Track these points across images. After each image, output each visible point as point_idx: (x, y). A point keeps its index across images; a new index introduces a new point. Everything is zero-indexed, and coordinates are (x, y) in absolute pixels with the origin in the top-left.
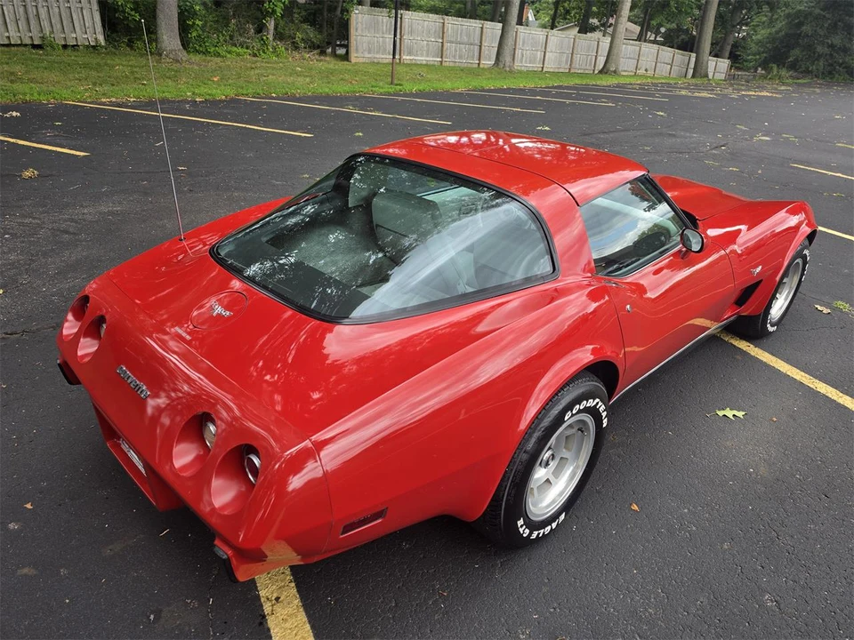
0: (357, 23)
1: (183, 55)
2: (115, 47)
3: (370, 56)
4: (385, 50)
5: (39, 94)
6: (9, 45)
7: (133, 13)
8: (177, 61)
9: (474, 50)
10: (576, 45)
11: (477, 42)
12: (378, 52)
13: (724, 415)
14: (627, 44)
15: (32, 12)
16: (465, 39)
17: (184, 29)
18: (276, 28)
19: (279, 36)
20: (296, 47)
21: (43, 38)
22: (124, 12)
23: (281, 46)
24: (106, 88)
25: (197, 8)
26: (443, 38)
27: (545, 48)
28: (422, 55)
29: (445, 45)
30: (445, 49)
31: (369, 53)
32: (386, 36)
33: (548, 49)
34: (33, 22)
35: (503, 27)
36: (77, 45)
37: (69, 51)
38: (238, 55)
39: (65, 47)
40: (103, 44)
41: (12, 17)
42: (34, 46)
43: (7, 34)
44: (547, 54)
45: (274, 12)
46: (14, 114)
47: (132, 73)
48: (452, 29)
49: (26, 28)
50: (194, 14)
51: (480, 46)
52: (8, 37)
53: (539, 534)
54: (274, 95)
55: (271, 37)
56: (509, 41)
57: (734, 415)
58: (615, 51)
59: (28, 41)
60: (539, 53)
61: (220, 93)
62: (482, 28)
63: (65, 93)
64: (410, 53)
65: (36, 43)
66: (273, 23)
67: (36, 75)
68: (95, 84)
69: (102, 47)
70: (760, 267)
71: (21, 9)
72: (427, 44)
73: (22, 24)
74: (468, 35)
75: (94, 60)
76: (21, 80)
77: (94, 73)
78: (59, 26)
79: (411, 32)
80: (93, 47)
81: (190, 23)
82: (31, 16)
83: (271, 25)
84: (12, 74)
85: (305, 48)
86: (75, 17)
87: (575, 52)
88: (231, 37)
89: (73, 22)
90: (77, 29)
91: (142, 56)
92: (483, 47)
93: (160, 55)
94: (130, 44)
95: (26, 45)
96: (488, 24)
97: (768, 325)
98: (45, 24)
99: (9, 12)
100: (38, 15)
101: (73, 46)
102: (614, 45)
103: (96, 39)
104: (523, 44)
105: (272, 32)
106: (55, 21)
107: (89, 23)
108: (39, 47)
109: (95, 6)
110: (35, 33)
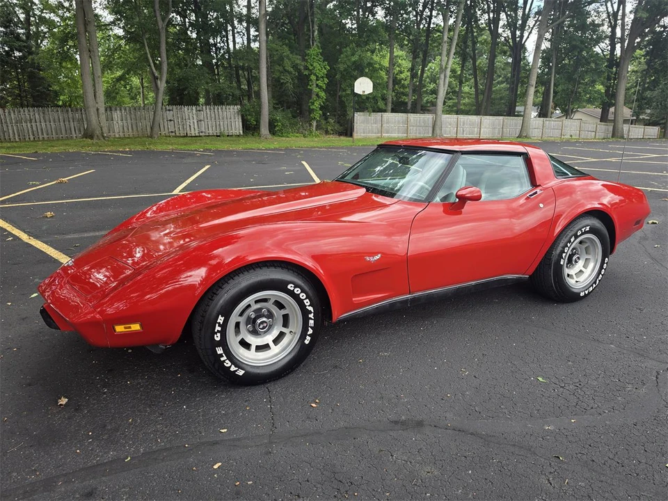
0: (357, 120)
1: (270, 136)
2: (246, 135)
3: (364, 135)
4: (372, 132)
5: (212, 147)
6: (209, 136)
8: (267, 138)
9: (428, 130)
10: (505, 123)
12: (368, 134)
15: (218, 123)
16: (422, 124)
17: (271, 127)
18: (316, 125)
19: (318, 127)
20: (327, 132)
21: (220, 133)
22: (250, 121)
23: (318, 133)
26: (407, 125)
27: (480, 126)
28: (395, 133)
29: (410, 128)
30: (409, 130)
31: (364, 133)
32: (373, 125)
34: (218, 127)
35: (435, 116)
38: (297, 136)
39: (228, 136)
40: (242, 134)
41: (211, 125)
42: (217, 136)
44: (482, 130)
45: (315, 118)
47: (246, 142)
48: (414, 119)
50: (277, 121)
52: (209, 133)
55: (314, 129)
58: (525, 125)
59: (215, 134)
62: (433, 118)
63: (219, 146)
64: (387, 133)
66: (315, 122)
67: (213, 142)
71: (214, 123)
72: (398, 128)
73: (214, 128)
74: (424, 122)
75: (235, 139)
76: (207, 144)
77: (232, 142)
78: (227, 128)
79: (388, 123)
80: (238, 135)
81: (275, 124)
82: (217, 125)
83: (314, 124)
85: (333, 133)
87: (505, 127)
89: (232, 126)
90: (233, 129)
91: (255, 138)
93: (260, 136)
94: (253, 135)
95: (215, 136)
98: (222, 128)
100: (220, 125)
101: (231, 135)
103: (239, 132)
104: (463, 125)
105: (315, 127)
106: (226, 126)
107: (237, 127)
108: (219, 136)
109: (240, 120)
110: (218, 131)
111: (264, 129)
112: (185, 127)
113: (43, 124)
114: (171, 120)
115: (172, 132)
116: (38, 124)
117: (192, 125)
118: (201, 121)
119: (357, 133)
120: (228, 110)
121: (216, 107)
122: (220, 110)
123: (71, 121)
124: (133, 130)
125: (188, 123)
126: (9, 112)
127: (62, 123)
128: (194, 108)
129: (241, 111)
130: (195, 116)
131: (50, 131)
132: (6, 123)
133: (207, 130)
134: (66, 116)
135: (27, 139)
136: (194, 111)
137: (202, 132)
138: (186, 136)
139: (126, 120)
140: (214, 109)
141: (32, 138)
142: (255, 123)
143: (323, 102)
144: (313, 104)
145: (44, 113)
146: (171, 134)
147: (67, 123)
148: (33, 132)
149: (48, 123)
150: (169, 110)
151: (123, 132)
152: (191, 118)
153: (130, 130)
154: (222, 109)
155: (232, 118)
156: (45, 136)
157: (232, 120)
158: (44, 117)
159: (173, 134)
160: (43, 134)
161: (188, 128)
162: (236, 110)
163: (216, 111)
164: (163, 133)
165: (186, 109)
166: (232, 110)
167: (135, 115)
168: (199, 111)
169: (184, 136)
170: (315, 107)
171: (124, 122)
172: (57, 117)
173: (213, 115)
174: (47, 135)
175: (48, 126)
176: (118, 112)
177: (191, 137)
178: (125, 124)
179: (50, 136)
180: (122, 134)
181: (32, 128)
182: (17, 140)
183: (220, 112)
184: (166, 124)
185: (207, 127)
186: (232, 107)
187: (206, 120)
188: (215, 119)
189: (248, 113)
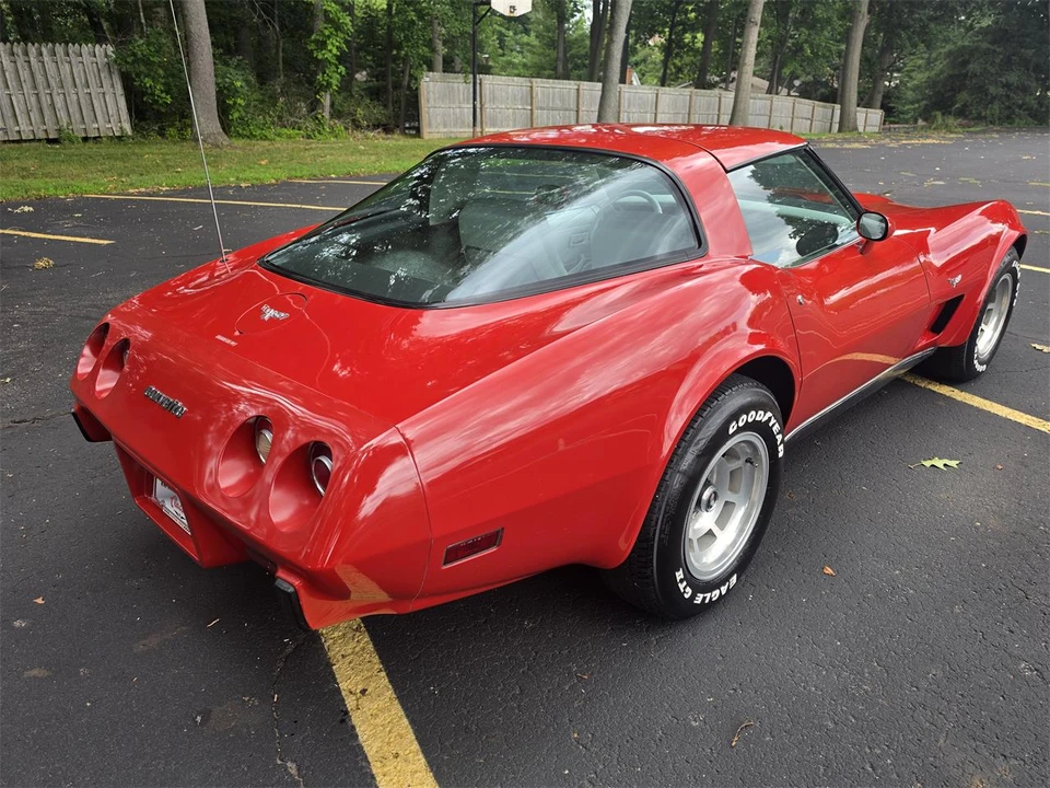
0: (428, 93)
1: (224, 139)
2: (143, 136)
3: (445, 130)
4: (463, 122)
5: (56, 188)
6: (20, 141)
7: (164, 95)
8: (217, 146)
9: (569, 117)
10: (693, 104)
11: (573, 106)
12: (455, 126)
13: (933, 466)
14: (755, 99)
15: (45, 100)
16: (558, 103)
17: (224, 111)
18: (332, 105)
19: (337, 114)
20: (357, 126)
21: (59, 131)
22: (153, 94)
23: (339, 125)
24: (134, 177)
25: (238, 84)
26: (532, 105)
27: (656, 109)
28: (508, 126)
29: (535, 112)
30: (534, 117)
31: (445, 126)
32: (463, 106)
33: (659, 110)
34: (47, 112)
35: (603, 86)
36: (99, 137)
37: (90, 144)
38: (289, 137)
39: (86, 139)
40: (130, 133)
41: (23, 107)
42: (49, 141)
43: (17, 128)
44: (659, 115)
45: (329, 85)
46: (26, 209)
47: (164, 161)
48: (543, 93)
49: (39, 120)
50: (235, 92)
51: (577, 111)
52: (19, 132)
53: (704, 598)
54: (333, 176)
55: (327, 115)
56: (612, 102)
57: (945, 465)
58: (741, 106)
59: (42, 135)
60: (649, 115)
61: (269, 177)
62: (578, 90)
64: (494, 125)
65: (51, 137)
66: (328, 97)
67: (50, 168)
68: (120, 175)
69: (129, 137)
70: (960, 277)
71: (33, 99)
72: (514, 113)
73: (35, 115)
74: (562, 99)
75: (119, 150)
76: (34, 175)
77: (119, 164)
78: (78, 116)
79: (493, 100)
80: (119, 138)
81: (231, 102)
82: (45, 106)
83: (326, 100)
84: (23, 169)
85: (368, 126)
86: (96, 105)
87: (692, 111)
88: (280, 118)
89: (94, 110)
90: (99, 118)
91: (175, 143)
92: (581, 113)
93: (196, 140)
94: (162, 135)
95: (40, 140)
96: (585, 85)
97: (976, 362)
98: (62, 115)
99: (18, 102)
100: (53, 105)
101: (95, 138)
102: (739, 99)
103: (121, 128)
104: (629, 106)
105: (327, 109)
106: (73, 109)
107: (112, 112)
108: (55, 141)
109: (119, 90)
110: (50, 125)
111: (204, 118)
119: (430, 125)
120: (73, 58)
121: (32, 49)
122: (46, 58)
129: (120, 60)
133: (11, 122)
140: (26, 53)
142: (170, 99)
143: (346, 42)
144: (322, 45)
154: (53, 54)
155: (92, 82)
157: (94, 90)
162: (102, 60)
163: (33, 60)
166: (87, 58)
170: (328, 55)
173: (25, 74)
183: (50, 67)
185: (8, 114)
186: (86, 49)
188: (35, 87)
189: (142, 68)
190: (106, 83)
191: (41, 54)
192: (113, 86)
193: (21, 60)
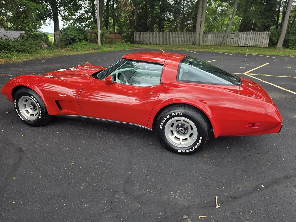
1: (282, 49)
2: (270, 47)
15: (255, 40)
21: (255, 45)
34: (255, 42)
36: (262, 47)
39: (259, 47)
41: (252, 41)
42: (253, 47)
52: (250, 45)
69: (267, 47)
73: (253, 43)
78: (260, 43)
80: (265, 47)
86: (263, 42)
90: (263, 44)
93: (276, 48)
98: (257, 43)
100: (256, 41)
107: (266, 42)
108: (254, 47)
109: (269, 39)
110: (255, 44)
111: (280, 44)
112: (238, 42)
113: (182, 39)
114: (232, 38)
115: (232, 44)
116: (181, 38)
117: (242, 41)
118: (247, 39)
122: (258, 34)
123: (192, 37)
124: (215, 42)
125: (240, 40)
126: (173, 34)
127: (189, 38)
128: (245, 33)
129: (270, 34)
130: (244, 37)
131: (184, 42)
132: (171, 37)
134: (191, 35)
135: (176, 44)
136: (245, 34)
137: (246, 45)
138: (238, 46)
139: (213, 38)
140: (255, 33)
141: (177, 44)
142: (276, 41)
145: (183, 34)
146: (231, 45)
147: (190, 38)
148: (178, 41)
149: (184, 38)
150: (233, 34)
151: (211, 43)
152: (242, 37)
153: (214, 42)
154: (260, 33)
155: (264, 38)
156: (182, 43)
157: (264, 39)
158: (183, 36)
159: (232, 45)
160: (181, 43)
161: (240, 42)
162: (267, 34)
163: (256, 34)
164: (227, 44)
165: (241, 33)
166: (265, 34)
167: (218, 36)
168: (248, 34)
169: (237, 46)
171: (212, 38)
172: (187, 36)
173: (254, 36)
174: (183, 43)
175: (184, 39)
176: (211, 34)
177: (240, 46)
178: (212, 40)
179: (184, 43)
180: (210, 44)
181: (178, 40)
182: (173, 44)
184: (230, 40)
185: (249, 42)
187: (250, 39)
188: (255, 38)
189: (274, 36)
190: (267, 38)
191: (258, 33)
192: (268, 39)
193: (254, 34)
